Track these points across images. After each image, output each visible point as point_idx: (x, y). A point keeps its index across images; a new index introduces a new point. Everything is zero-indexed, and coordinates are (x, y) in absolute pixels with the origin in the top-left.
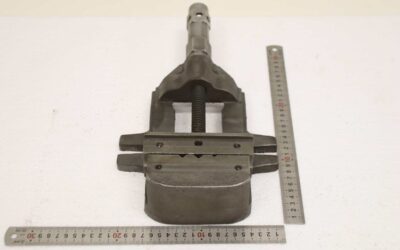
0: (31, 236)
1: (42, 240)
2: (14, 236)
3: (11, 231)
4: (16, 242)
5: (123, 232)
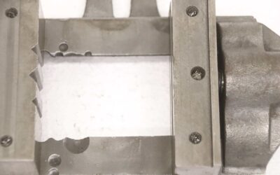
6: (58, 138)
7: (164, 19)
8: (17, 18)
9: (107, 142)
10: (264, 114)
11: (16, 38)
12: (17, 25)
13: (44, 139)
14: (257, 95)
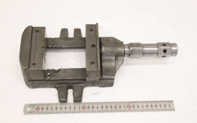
0: (38, 109)
1: (44, 111)
2: (28, 109)
3: (26, 106)
4: (30, 113)
5: (87, 106)
6: (50, 69)
7: (84, 38)
8: (38, 33)
9: (65, 70)
10: (114, 58)
11: (38, 38)
12: (38, 35)
13: (46, 69)
14: (111, 52)
